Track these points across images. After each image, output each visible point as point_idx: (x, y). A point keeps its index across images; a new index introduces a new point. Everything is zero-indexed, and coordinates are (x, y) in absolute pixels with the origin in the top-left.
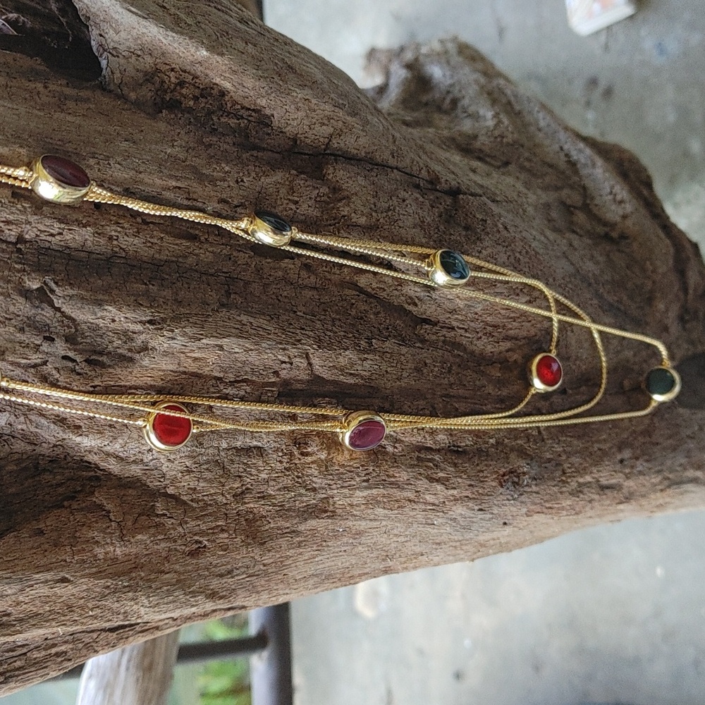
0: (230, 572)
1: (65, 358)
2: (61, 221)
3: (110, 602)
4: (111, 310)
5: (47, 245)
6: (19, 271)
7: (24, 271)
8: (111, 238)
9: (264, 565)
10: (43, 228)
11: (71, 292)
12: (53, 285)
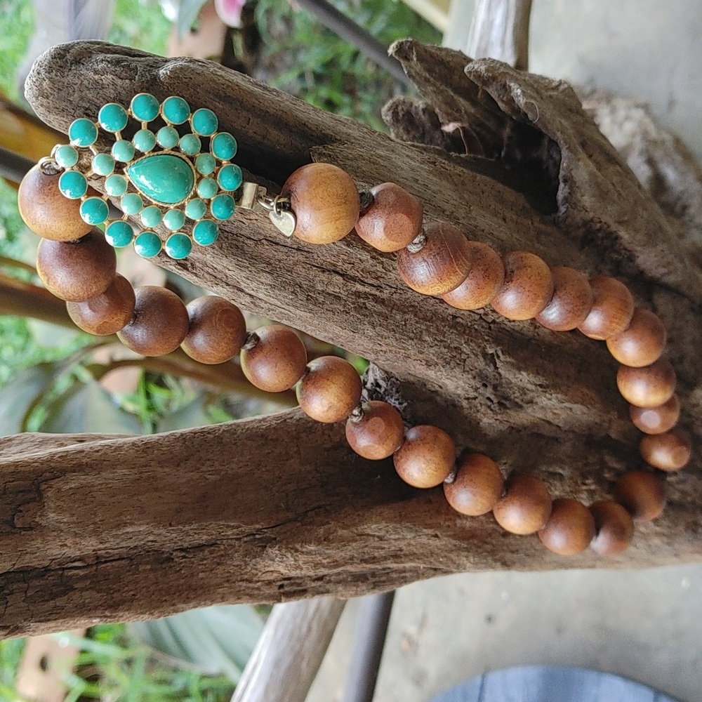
0: (517, 551)
1: (488, 398)
3: (453, 556)
4: (523, 375)
6: (486, 341)
9: (535, 550)
11: (508, 359)
12: (500, 353)
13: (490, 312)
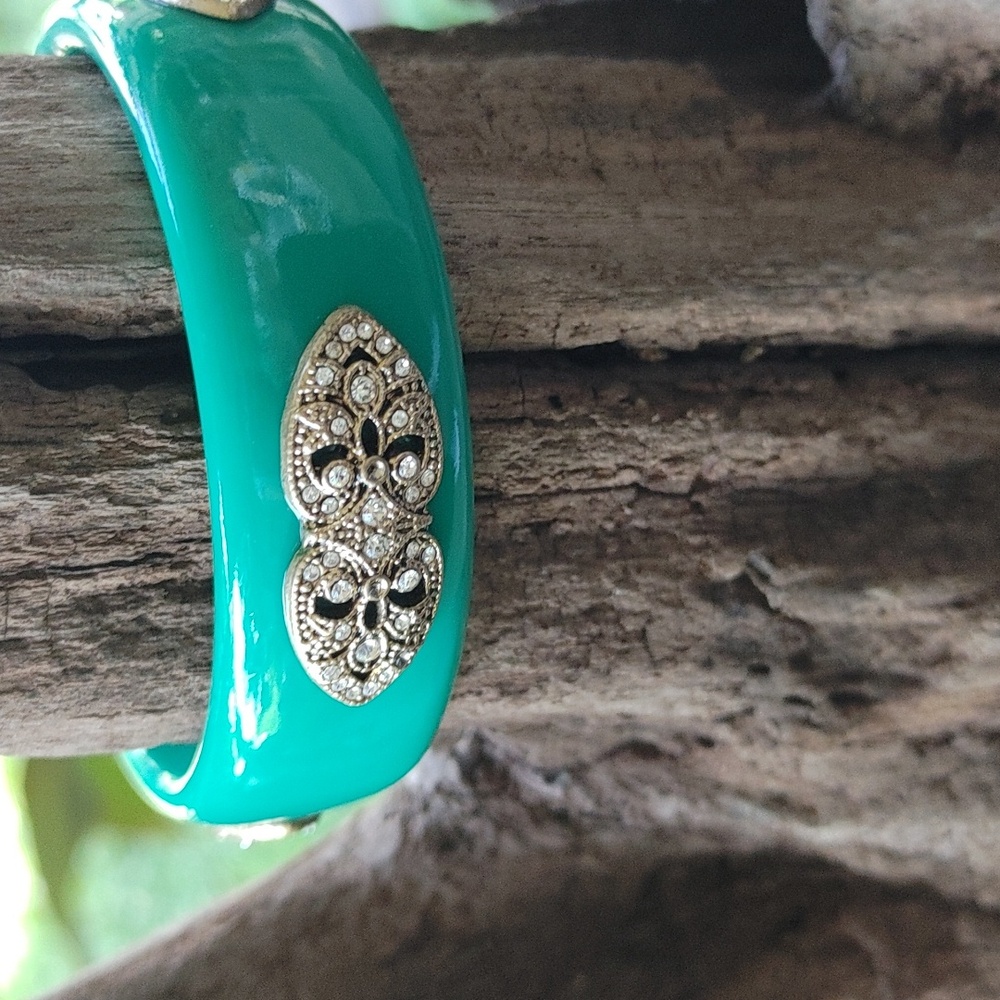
1: (794, 700)
2: (776, 432)
4: (881, 596)
5: (749, 483)
6: (698, 549)
7: (707, 545)
8: (871, 443)
10: (739, 453)
12: (765, 566)
13: (664, 468)
